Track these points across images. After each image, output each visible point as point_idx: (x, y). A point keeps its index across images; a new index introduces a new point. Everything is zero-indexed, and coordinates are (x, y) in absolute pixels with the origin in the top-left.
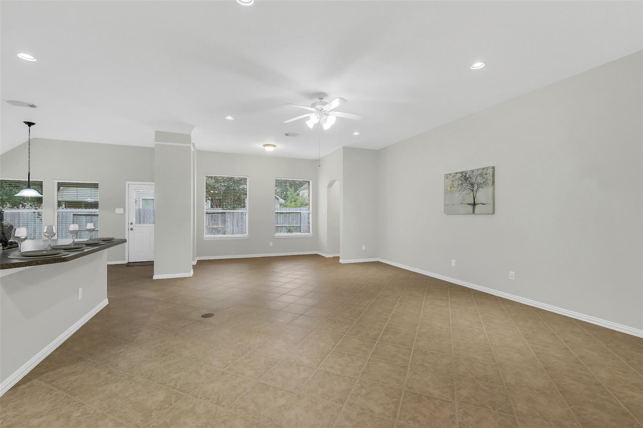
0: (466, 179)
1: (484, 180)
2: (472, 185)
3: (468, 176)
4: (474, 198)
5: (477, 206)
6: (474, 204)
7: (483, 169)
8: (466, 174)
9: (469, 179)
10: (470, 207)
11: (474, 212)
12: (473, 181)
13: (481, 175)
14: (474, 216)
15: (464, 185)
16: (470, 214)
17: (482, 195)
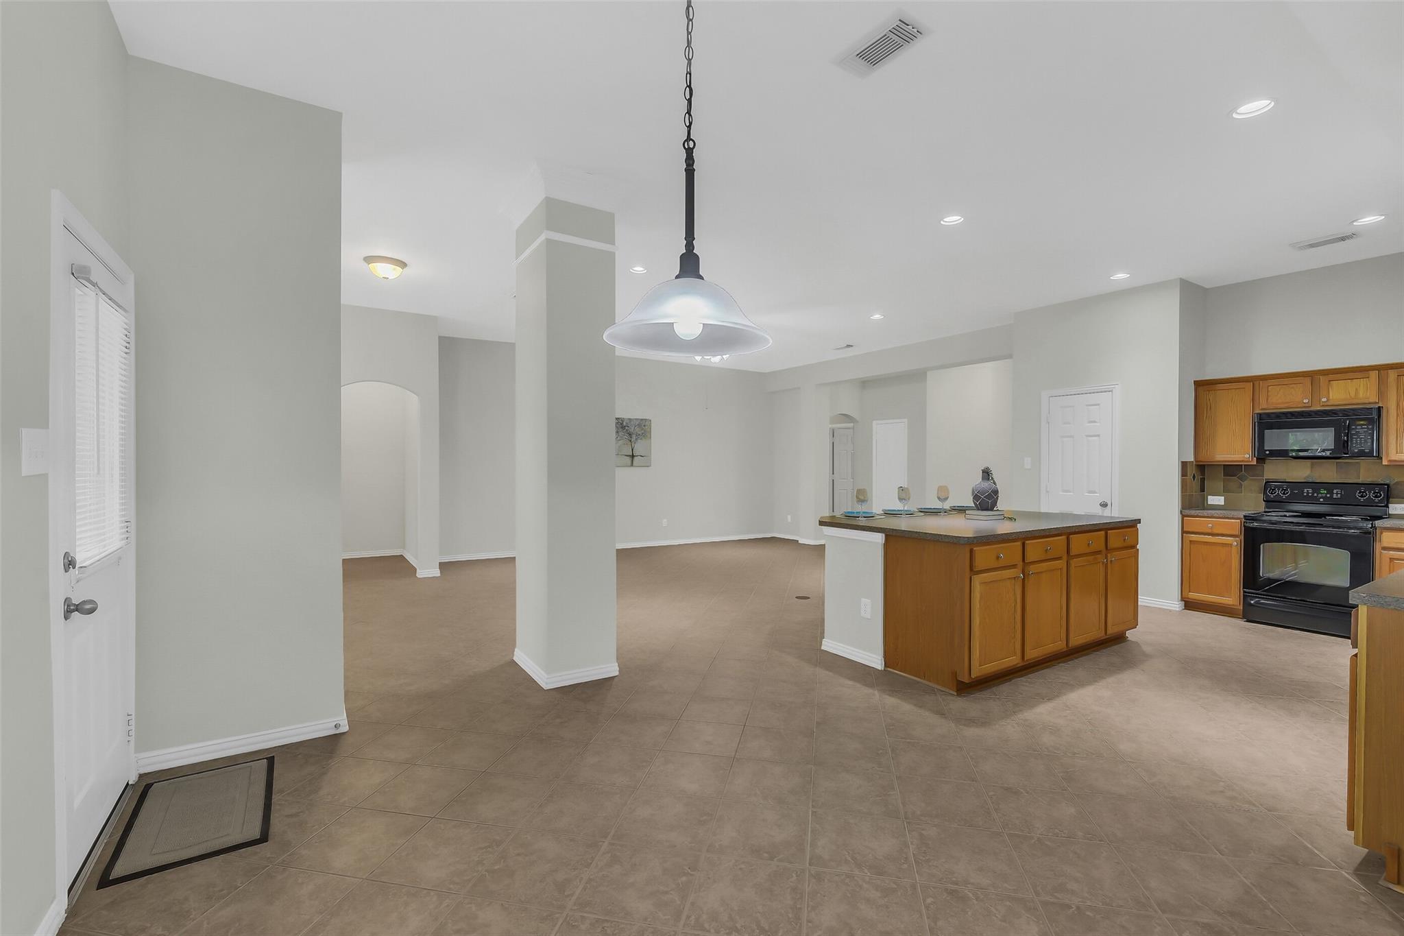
0: (623, 428)
1: (643, 432)
2: (630, 435)
3: (624, 424)
4: (632, 450)
5: (635, 458)
6: (633, 456)
7: (642, 420)
8: (623, 421)
9: (626, 428)
10: (628, 460)
11: (632, 465)
12: (632, 430)
13: (639, 425)
14: (632, 469)
15: (620, 434)
16: (628, 466)
17: (639, 447)
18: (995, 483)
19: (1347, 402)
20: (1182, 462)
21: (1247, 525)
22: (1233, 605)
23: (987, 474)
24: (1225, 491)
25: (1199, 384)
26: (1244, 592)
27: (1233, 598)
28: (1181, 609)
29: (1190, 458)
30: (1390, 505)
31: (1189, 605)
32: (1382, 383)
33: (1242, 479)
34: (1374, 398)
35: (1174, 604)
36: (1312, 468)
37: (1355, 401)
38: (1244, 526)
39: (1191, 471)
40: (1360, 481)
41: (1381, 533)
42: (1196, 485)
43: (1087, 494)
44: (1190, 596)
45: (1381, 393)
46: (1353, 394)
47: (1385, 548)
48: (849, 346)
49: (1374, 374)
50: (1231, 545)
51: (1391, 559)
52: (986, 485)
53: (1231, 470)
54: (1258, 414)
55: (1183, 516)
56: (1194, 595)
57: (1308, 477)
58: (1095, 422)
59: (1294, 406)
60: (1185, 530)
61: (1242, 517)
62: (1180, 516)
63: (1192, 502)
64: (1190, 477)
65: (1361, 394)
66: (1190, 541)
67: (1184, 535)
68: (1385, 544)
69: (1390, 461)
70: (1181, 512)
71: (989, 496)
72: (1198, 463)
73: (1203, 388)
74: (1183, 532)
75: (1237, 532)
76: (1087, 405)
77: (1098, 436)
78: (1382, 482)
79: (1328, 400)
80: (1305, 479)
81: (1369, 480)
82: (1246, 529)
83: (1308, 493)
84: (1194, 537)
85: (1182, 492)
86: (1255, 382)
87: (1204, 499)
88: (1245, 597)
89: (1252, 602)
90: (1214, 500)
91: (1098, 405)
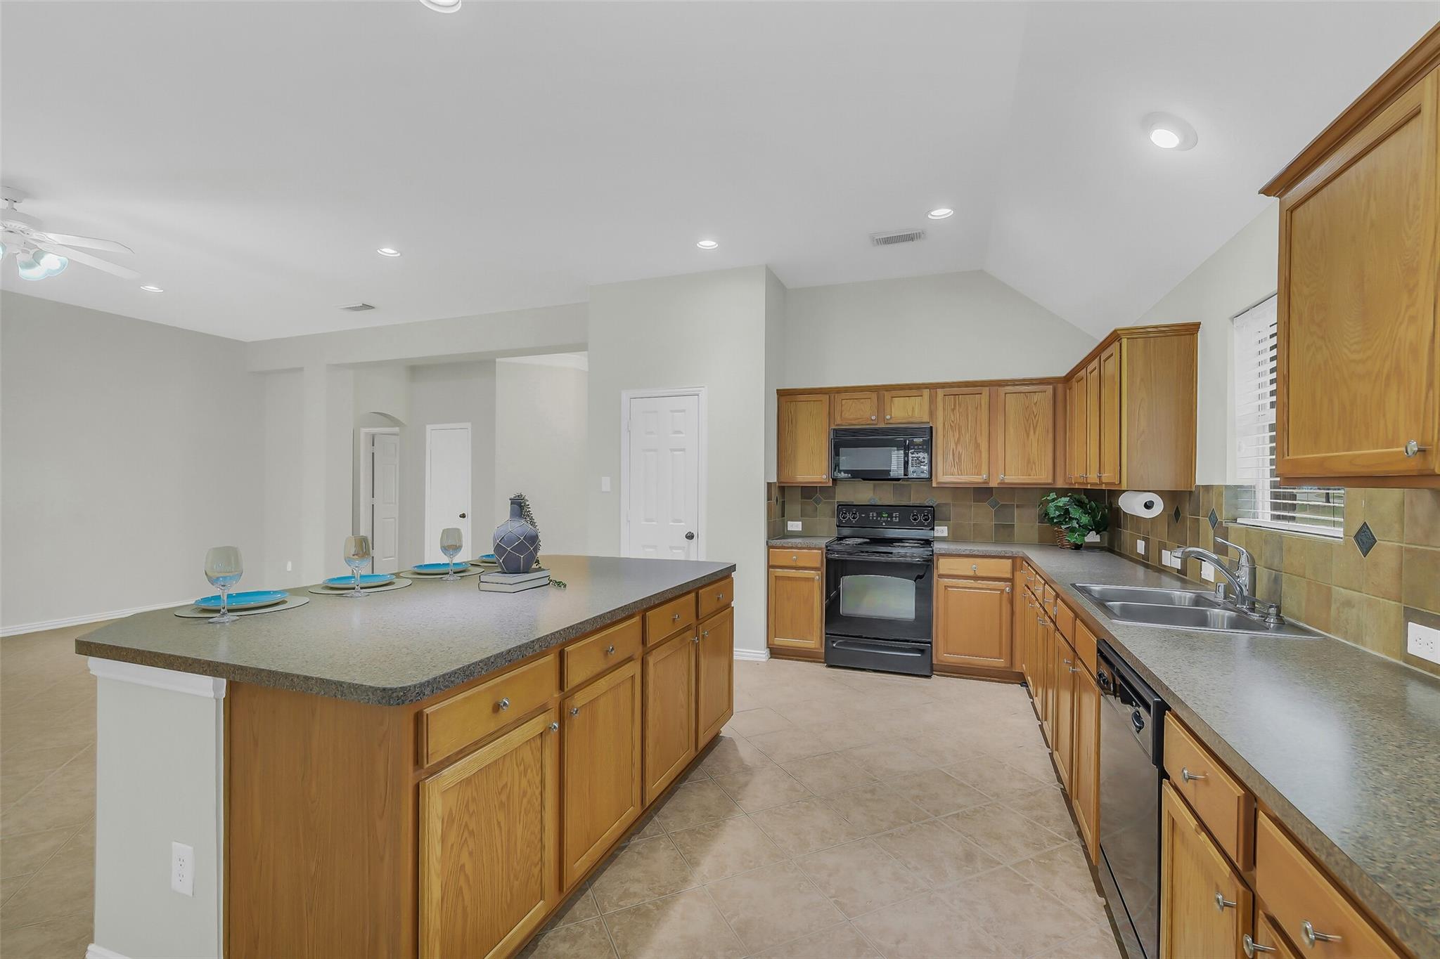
18: (533, 523)
19: (904, 421)
20: (768, 483)
21: (829, 556)
22: (815, 649)
23: (519, 507)
24: (803, 516)
25: (782, 394)
26: (827, 634)
27: (814, 641)
28: (767, 658)
29: (774, 479)
30: (936, 528)
31: (776, 652)
32: (932, 401)
33: (818, 501)
34: (926, 419)
35: (762, 654)
36: (874, 490)
37: (911, 420)
38: (826, 557)
39: (775, 492)
40: (911, 503)
41: (938, 560)
42: (777, 509)
43: (672, 524)
44: (776, 643)
45: (932, 413)
46: (910, 414)
47: (941, 576)
48: (366, 307)
49: (926, 392)
50: (813, 579)
51: (946, 587)
52: (518, 527)
53: (808, 492)
54: (834, 429)
55: (769, 547)
56: (779, 641)
57: (870, 499)
58: (680, 432)
59: (863, 423)
60: (770, 564)
61: (824, 547)
62: (766, 547)
63: (776, 532)
64: (774, 500)
65: (916, 413)
66: (776, 577)
67: (770, 570)
68: (941, 572)
69: (938, 483)
70: (767, 542)
71: (521, 548)
72: (780, 485)
73: (786, 397)
74: (770, 567)
75: (818, 565)
76: (672, 411)
77: (683, 450)
78: (927, 504)
79: (891, 418)
80: (869, 501)
81: (917, 502)
82: (828, 561)
83: (873, 517)
84: (779, 572)
85: (768, 519)
86: (832, 394)
87: (785, 525)
88: (827, 639)
89: (834, 645)
90: (795, 526)
91: (684, 411)
